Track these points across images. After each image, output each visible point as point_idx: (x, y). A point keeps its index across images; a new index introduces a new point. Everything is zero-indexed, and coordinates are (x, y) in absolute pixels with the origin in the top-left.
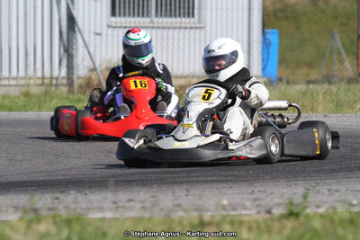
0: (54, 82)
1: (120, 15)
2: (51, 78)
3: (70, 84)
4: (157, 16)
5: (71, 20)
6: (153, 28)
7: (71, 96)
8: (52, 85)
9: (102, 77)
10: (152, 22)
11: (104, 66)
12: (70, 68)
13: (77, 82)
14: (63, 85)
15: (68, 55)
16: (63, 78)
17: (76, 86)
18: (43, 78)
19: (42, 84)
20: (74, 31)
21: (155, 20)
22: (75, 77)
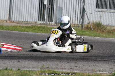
0: (78, 26)
1: (98, 8)
2: (77, 24)
3: (82, 27)
4: (109, 9)
5: (84, 9)
6: (108, 12)
7: (82, 30)
8: (77, 27)
9: (91, 25)
10: (108, 11)
11: (92, 22)
12: (83, 22)
13: (84, 26)
14: (80, 27)
15: (82, 19)
16: (80, 25)
17: (84, 27)
18: (75, 24)
19: (74, 26)
20: (84, 12)
21: (109, 10)
22: (84, 25)
